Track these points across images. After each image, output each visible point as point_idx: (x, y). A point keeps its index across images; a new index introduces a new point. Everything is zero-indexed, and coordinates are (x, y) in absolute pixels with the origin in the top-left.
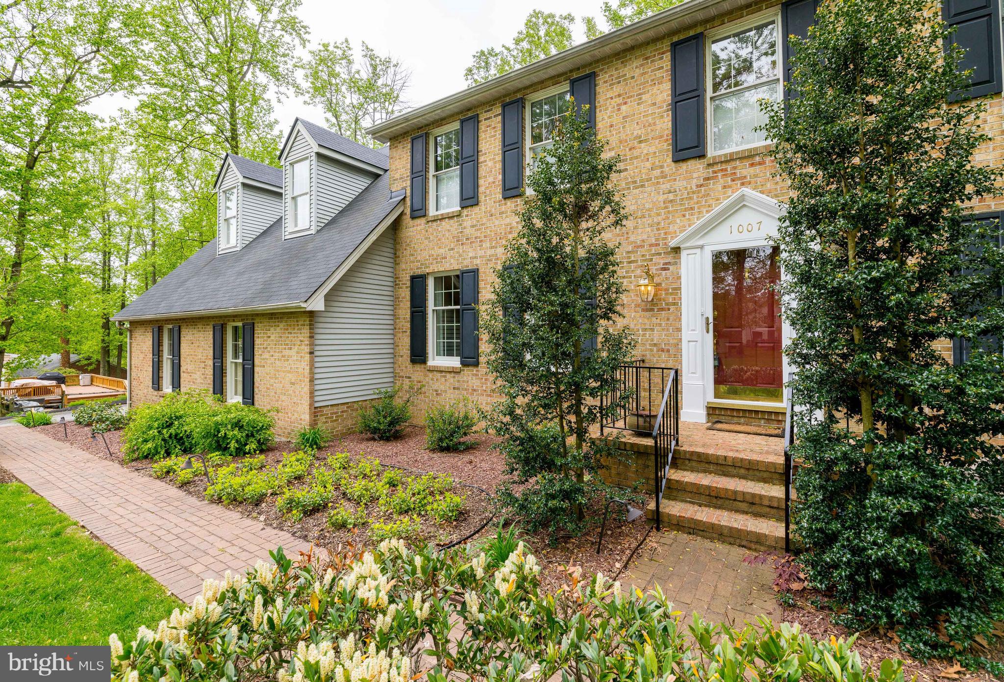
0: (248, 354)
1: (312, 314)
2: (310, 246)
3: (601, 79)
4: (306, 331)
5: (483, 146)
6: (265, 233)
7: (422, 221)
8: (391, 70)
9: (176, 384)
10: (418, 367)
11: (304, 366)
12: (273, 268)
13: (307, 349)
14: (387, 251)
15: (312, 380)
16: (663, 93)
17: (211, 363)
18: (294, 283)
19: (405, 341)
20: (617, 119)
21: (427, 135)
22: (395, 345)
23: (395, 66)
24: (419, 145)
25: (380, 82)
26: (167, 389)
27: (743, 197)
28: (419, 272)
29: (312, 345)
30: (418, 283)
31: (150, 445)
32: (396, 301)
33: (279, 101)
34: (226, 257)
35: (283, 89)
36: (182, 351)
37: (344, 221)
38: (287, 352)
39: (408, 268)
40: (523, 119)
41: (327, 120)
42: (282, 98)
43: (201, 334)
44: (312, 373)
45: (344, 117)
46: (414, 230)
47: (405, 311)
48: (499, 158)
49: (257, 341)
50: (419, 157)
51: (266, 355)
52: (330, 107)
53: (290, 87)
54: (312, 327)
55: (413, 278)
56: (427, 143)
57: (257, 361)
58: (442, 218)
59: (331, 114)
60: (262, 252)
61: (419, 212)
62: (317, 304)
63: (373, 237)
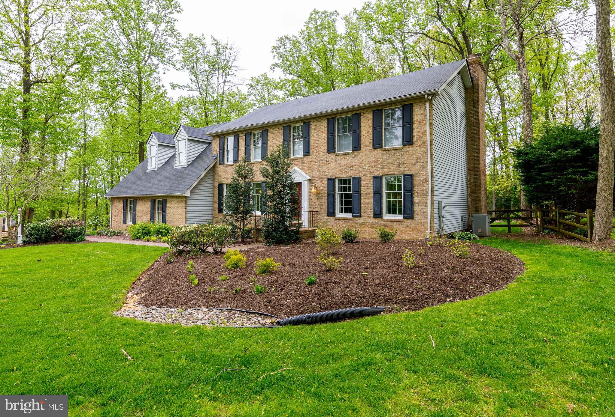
0: (164, 210)
1: (186, 197)
2: (185, 172)
3: (269, 131)
4: (184, 202)
5: (240, 144)
6: (166, 163)
7: (222, 166)
8: (228, 51)
9: (134, 222)
10: (221, 214)
11: (183, 213)
12: (172, 180)
13: (184, 208)
14: (211, 175)
15: (186, 217)
16: (281, 139)
17: (150, 213)
18: (180, 187)
19: (216, 205)
20: (272, 144)
21: (224, 137)
22: (213, 207)
23: (231, 49)
24: (222, 140)
25: (221, 57)
26: (130, 223)
27: (294, 170)
28: (221, 183)
29: (186, 206)
30: (221, 186)
31: (139, 234)
32: (214, 191)
33: (164, 73)
34: (151, 172)
35: (166, 66)
36: (137, 209)
37: (197, 163)
38: (178, 209)
39: (218, 182)
40: (251, 138)
41: (191, 79)
42: (166, 71)
43: (146, 203)
44: (186, 215)
45: (200, 77)
46: (220, 168)
47: (216, 195)
48: (244, 149)
49: (168, 205)
50: (221, 144)
51: (171, 210)
52: (193, 71)
53: (170, 65)
54: (186, 201)
55: (219, 184)
56: (224, 140)
57: (167, 212)
58: (228, 166)
59: (193, 76)
60: (167, 172)
61: (221, 162)
62: (188, 194)
63: (206, 172)
